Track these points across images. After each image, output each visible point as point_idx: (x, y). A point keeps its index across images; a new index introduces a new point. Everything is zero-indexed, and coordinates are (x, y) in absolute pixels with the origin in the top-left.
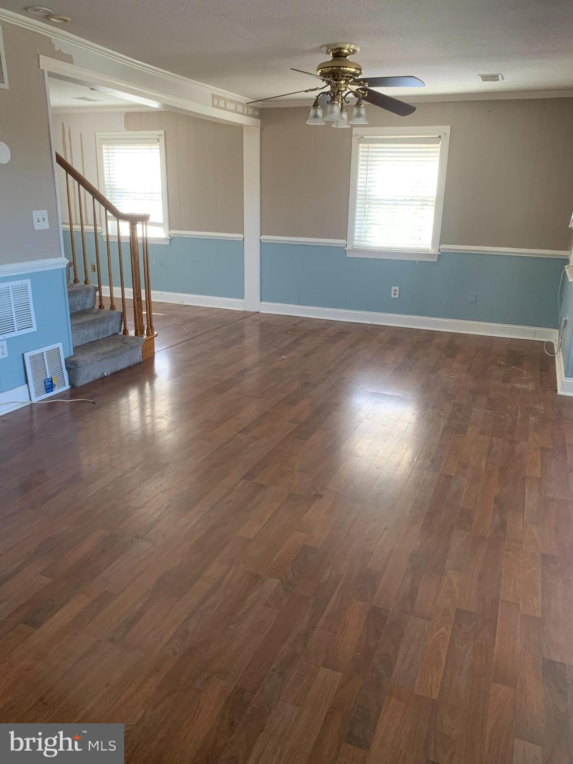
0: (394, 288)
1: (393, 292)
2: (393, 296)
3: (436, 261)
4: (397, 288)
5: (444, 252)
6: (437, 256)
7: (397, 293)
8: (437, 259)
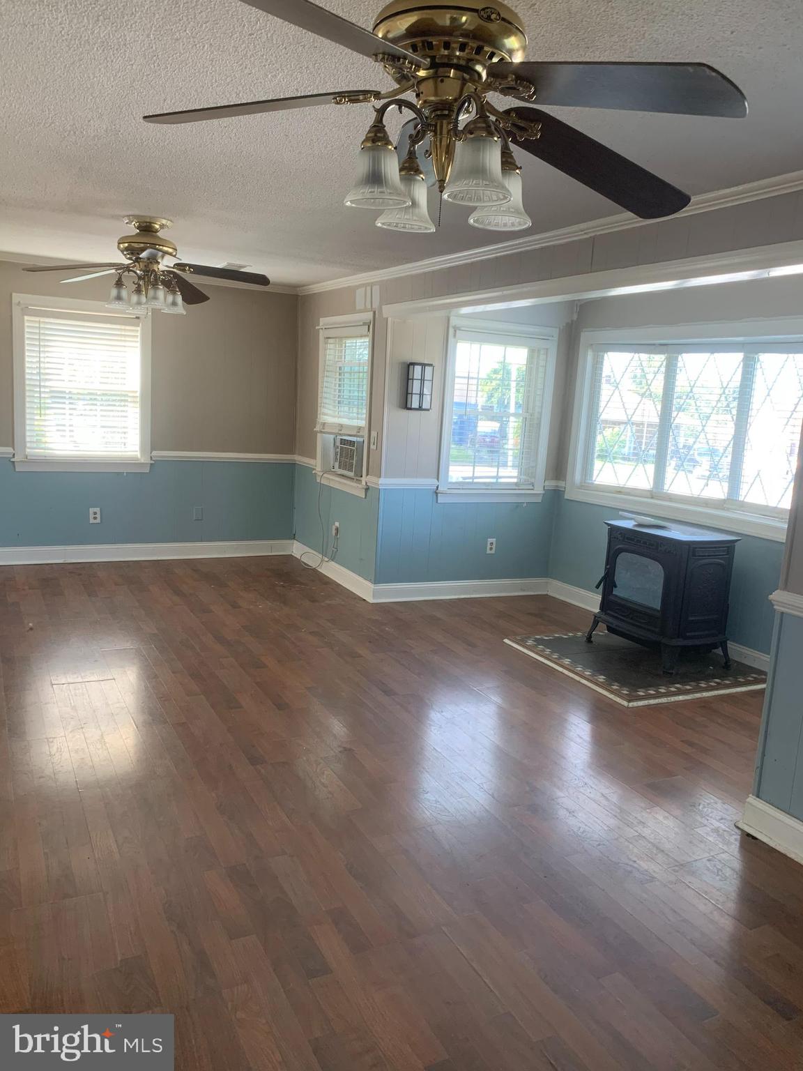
0: (92, 510)
1: (92, 516)
2: (92, 521)
3: (148, 471)
4: (97, 510)
5: (157, 460)
6: (149, 465)
7: (98, 516)
8: (149, 469)
